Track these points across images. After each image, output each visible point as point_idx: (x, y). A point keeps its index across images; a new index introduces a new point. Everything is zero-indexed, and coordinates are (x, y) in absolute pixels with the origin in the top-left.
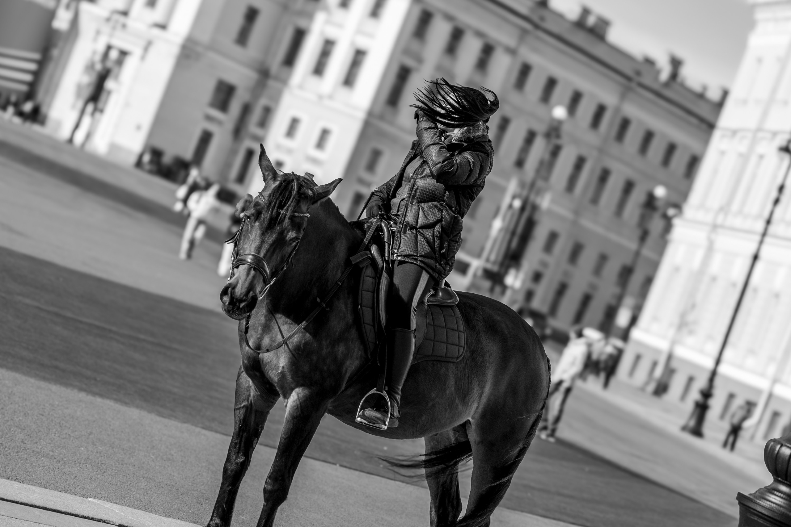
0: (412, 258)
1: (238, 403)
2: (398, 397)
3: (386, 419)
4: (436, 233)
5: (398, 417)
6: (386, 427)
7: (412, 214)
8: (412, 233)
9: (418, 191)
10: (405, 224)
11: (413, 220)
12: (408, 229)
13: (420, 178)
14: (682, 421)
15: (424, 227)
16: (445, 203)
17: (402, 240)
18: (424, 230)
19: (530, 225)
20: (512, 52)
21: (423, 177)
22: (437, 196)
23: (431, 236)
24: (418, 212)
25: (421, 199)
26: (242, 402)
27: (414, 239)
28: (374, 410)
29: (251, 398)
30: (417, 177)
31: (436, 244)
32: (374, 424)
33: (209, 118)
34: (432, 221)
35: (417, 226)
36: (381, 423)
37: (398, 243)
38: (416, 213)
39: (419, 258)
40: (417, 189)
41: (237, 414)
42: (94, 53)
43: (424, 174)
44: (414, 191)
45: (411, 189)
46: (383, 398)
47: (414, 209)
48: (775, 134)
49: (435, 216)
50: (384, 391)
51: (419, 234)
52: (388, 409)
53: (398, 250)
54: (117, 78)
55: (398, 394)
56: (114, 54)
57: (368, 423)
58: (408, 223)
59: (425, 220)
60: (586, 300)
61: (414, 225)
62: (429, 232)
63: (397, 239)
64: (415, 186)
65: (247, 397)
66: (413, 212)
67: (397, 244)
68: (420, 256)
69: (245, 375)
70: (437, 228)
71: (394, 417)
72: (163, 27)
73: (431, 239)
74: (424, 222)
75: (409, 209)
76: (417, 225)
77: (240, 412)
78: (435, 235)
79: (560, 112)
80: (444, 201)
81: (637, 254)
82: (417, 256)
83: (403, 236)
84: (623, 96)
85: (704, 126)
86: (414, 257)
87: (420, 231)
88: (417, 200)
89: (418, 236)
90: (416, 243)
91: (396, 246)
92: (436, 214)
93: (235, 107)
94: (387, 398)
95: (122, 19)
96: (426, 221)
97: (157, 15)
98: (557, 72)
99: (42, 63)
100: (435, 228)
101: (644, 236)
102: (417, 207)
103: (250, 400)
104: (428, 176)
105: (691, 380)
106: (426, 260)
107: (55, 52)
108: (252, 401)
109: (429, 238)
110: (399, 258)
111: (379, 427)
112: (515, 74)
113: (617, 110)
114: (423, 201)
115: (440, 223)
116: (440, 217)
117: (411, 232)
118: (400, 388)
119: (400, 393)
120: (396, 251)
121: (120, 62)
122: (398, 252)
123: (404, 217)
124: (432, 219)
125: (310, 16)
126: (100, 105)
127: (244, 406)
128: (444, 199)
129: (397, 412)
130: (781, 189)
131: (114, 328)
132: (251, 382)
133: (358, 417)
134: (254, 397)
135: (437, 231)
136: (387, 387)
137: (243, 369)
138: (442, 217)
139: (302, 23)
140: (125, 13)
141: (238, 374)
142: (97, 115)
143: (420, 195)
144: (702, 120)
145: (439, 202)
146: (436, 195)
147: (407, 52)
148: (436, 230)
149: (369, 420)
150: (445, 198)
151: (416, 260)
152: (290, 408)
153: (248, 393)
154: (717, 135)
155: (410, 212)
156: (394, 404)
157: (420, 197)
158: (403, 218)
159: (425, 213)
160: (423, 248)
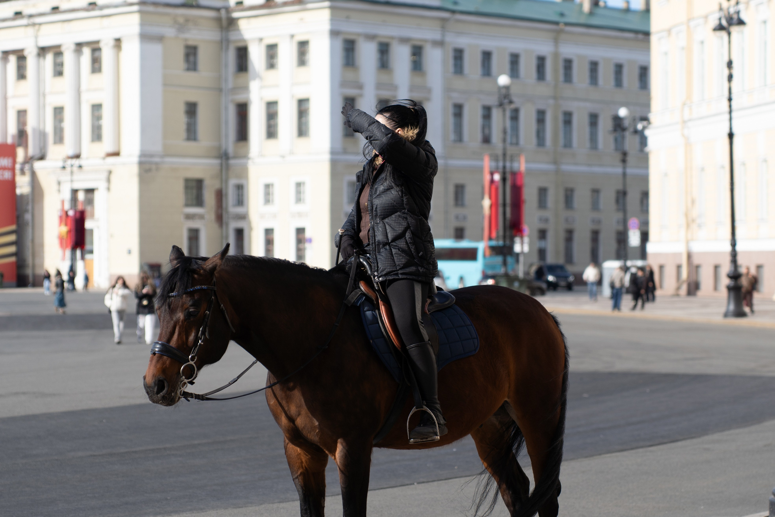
0: (393, 274)
1: (294, 473)
2: (439, 407)
3: (435, 429)
4: (409, 240)
5: (445, 424)
6: (439, 437)
7: (380, 232)
8: (386, 249)
9: (378, 210)
10: (377, 244)
11: (382, 237)
12: (381, 247)
13: (376, 198)
14: (723, 310)
15: (395, 239)
16: (406, 210)
17: (379, 260)
18: (396, 242)
19: (517, 191)
20: (440, 44)
21: (378, 196)
22: (397, 207)
23: (405, 245)
24: (385, 228)
25: (383, 216)
26: (298, 470)
27: (389, 255)
28: (422, 427)
29: (304, 464)
30: (372, 198)
31: (412, 250)
32: (427, 438)
33: (189, 217)
34: (401, 231)
35: (389, 241)
36: (433, 435)
37: (376, 264)
38: (384, 230)
39: (400, 272)
40: (376, 208)
41: (297, 482)
42: (63, 202)
43: (378, 193)
44: (374, 211)
45: (371, 210)
46: (425, 412)
47: (380, 227)
48: (706, 17)
49: (401, 225)
50: (424, 406)
51: (392, 247)
52: (433, 420)
53: (377, 271)
54: (92, 216)
55: (437, 403)
56: (81, 196)
57: (422, 441)
58: (379, 241)
59: (393, 233)
60: (595, 235)
61: (386, 241)
62: (402, 242)
63: (374, 261)
64: (374, 206)
65: (300, 464)
66: (380, 230)
67: (375, 266)
68: (399, 269)
69: (291, 446)
70: (408, 235)
71: (441, 425)
72: (116, 154)
73: (405, 247)
74: (393, 235)
75: (376, 229)
76: (388, 239)
77: (299, 480)
78: (408, 242)
79: (503, 80)
80: (405, 209)
81: (624, 175)
82: (397, 271)
83: (378, 257)
84: (556, 41)
85: (640, 36)
86: (394, 273)
87: (393, 245)
88: (380, 217)
89: (392, 250)
90: (392, 258)
91: (375, 269)
92: (402, 223)
93: (209, 197)
94: (429, 411)
95: (76, 162)
96: (395, 233)
97: (107, 145)
98: (488, 44)
99: (20, 232)
100: (406, 236)
101: (624, 158)
102: (382, 224)
103: (304, 466)
104: (382, 193)
105: (716, 268)
106: (407, 270)
107: (28, 217)
108: (307, 466)
109: (404, 247)
110: (380, 279)
111: (433, 439)
112: (451, 62)
113: (556, 55)
114: (386, 216)
115: (409, 230)
116: (407, 224)
117: (384, 250)
118: (436, 397)
119: (438, 402)
120: (376, 273)
121: (90, 201)
122: (378, 273)
123: (373, 238)
124: (400, 230)
125: (246, 88)
126: (87, 247)
127: (301, 473)
128: (404, 207)
129: (443, 419)
130: (730, 64)
131: (168, 445)
132: (299, 449)
133: (410, 439)
134: (306, 462)
135: (409, 238)
136: (425, 401)
137: (287, 441)
138: (408, 224)
139: (240, 98)
140: (78, 156)
141: (284, 447)
142: (88, 256)
143: (381, 212)
144: (636, 32)
145: (400, 211)
146: (395, 207)
147: (344, 84)
148: (407, 238)
149: (421, 437)
150: (405, 205)
151: (397, 274)
152: (340, 459)
153: (300, 461)
154: (654, 39)
155: (377, 232)
156: (437, 413)
157: (382, 214)
158: (374, 240)
159: (391, 226)
160: (400, 260)
